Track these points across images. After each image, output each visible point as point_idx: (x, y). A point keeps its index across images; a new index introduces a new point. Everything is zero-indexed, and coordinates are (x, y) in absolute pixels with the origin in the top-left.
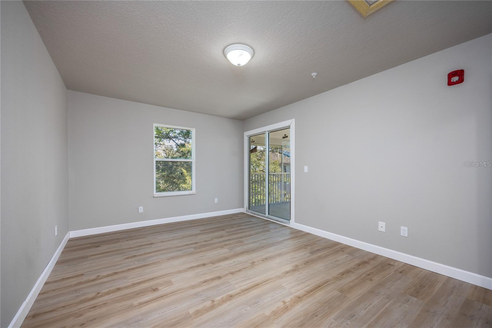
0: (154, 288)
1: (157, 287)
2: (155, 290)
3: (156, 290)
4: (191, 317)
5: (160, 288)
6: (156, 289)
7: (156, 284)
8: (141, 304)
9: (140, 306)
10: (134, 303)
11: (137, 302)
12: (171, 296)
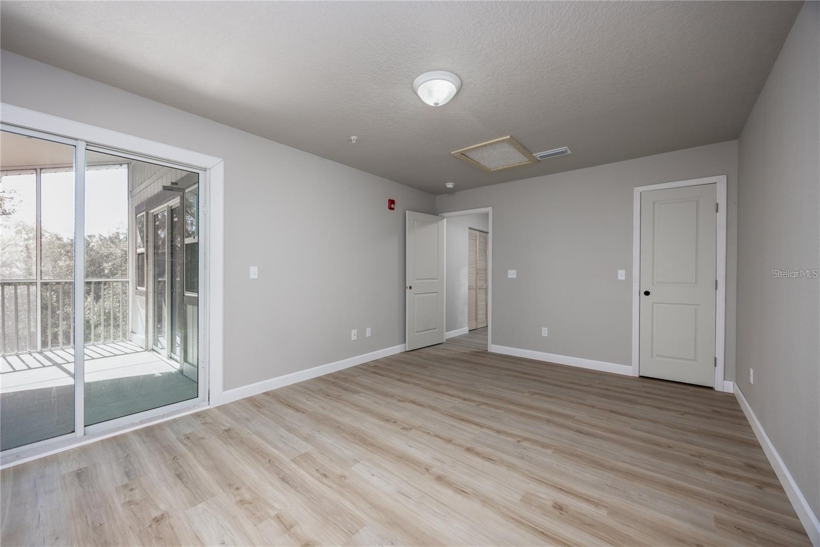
0: (557, 512)
1: (552, 509)
2: (559, 507)
3: (559, 505)
4: (555, 449)
5: (550, 503)
6: (555, 507)
7: (547, 516)
8: (597, 504)
9: (600, 502)
10: (605, 514)
11: (600, 512)
12: (548, 480)
